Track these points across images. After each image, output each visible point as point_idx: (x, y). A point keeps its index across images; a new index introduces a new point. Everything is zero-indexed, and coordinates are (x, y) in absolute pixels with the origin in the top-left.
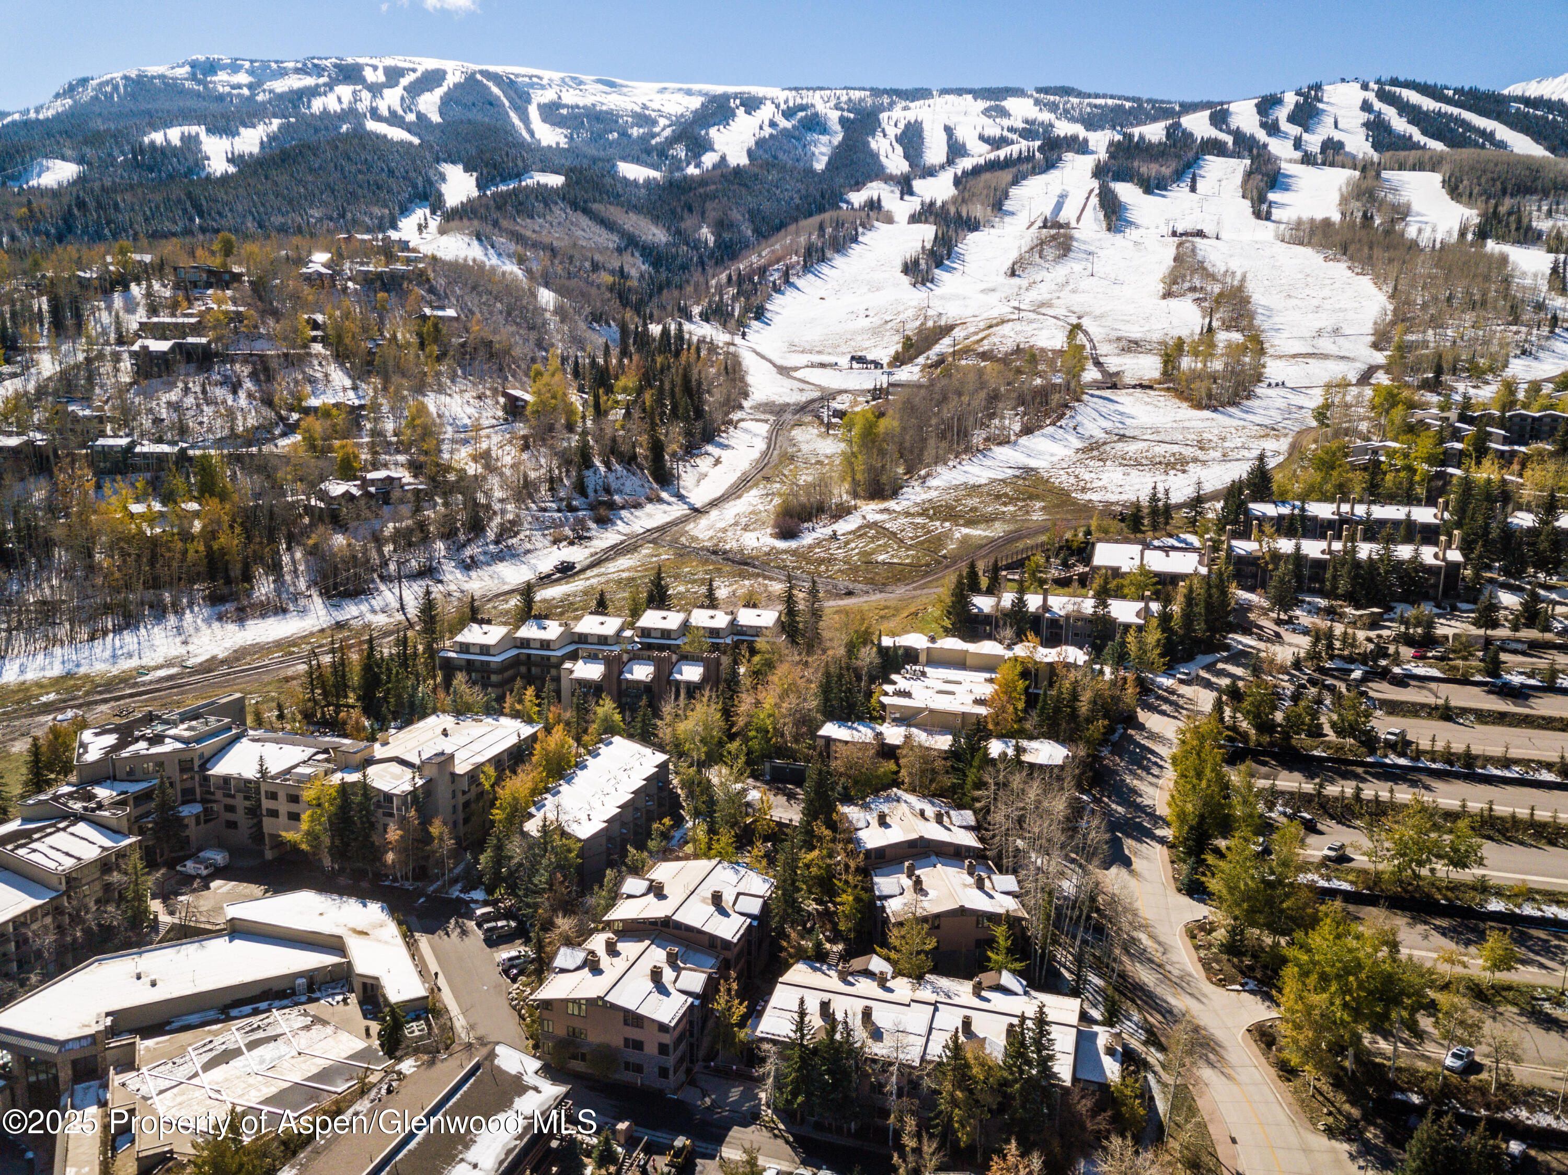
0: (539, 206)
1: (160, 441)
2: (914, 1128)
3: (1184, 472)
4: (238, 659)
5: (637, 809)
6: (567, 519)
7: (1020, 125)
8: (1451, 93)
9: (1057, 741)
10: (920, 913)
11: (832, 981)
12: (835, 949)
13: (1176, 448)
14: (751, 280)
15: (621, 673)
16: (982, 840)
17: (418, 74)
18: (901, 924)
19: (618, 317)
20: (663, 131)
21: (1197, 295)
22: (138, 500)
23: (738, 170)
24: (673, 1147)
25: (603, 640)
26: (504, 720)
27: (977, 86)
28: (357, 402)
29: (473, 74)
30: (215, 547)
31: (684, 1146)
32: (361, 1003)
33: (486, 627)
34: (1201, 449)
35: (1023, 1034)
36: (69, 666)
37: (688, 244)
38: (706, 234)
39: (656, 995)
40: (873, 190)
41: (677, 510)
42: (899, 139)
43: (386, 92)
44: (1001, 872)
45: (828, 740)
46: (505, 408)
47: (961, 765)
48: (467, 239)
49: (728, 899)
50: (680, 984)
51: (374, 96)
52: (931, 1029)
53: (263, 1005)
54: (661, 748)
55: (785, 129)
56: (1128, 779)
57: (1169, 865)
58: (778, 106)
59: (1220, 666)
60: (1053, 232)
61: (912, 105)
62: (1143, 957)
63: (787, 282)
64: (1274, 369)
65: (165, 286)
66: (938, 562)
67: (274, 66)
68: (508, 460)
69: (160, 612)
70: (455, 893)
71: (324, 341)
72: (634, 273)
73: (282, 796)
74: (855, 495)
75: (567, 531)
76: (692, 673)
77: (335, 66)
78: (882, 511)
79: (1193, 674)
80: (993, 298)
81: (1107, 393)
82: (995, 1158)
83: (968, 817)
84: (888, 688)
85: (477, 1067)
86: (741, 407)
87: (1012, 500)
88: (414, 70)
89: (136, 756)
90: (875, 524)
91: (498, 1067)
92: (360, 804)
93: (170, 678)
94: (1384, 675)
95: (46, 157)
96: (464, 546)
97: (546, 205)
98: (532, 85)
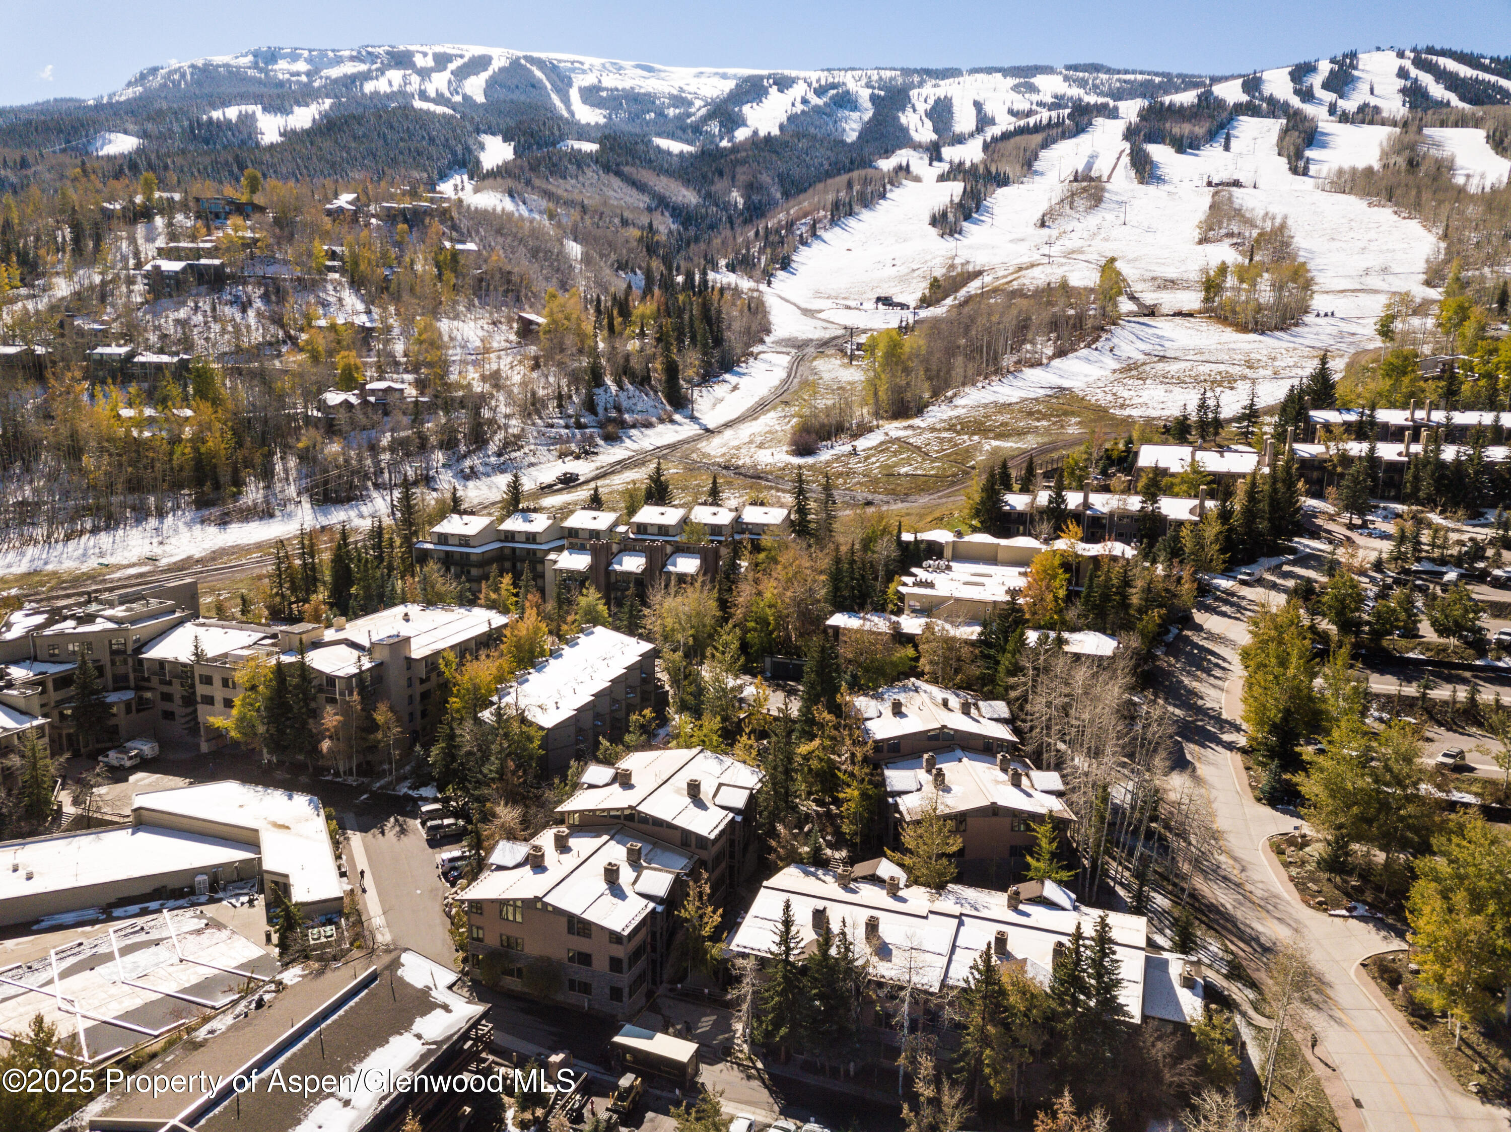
0: (572, 168)
1: (161, 351)
2: (931, 1072)
3: (1232, 388)
4: (214, 559)
5: (615, 701)
6: (574, 435)
7: (1049, 100)
8: (1487, 61)
9: (1103, 631)
10: (942, 810)
11: (830, 887)
12: (837, 855)
13: (1222, 367)
14: (778, 232)
15: (610, 564)
16: (1016, 731)
17: (466, 59)
18: (918, 823)
19: (644, 265)
20: (699, 110)
21: (1235, 240)
22: (130, 405)
23: (768, 139)
24: (617, 1087)
25: (595, 534)
26: (477, 611)
27: (1006, 65)
28: (368, 325)
29: (518, 58)
30: (203, 450)
31: (631, 1087)
32: (268, 906)
33: (466, 518)
34: (1250, 367)
35: (1077, 952)
36: (39, 564)
37: (717, 205)
38: (737, 198)
39: (609, 898)
40: (902, 156)
41: (687, 430)
42: (929, 114)
43: (435, 76)
44: (1039, 767)
45: (836, 629)
46: (518, 334)
47: (992, 652)
48: (499, 196)
49: (707, 791)
50: (641, 887)
51: (423, 80)
52: (954, 947)
53: (154, 905)
54: (648, 638)
55: (817, 106)
56: (1186, 681)
57: (1244, 773)
58: (810, 85)
59: (1286, 568)
60: (1085, 184)
61: (942, 83)
62: (1216, 874)
63: (814, 235)
64: (1319, 302)
65: (188, 217)
66: (966, 473)
67: (331, 54)
68: (517, 379)
69: (141, 514)
70: (403, 789)
71: (342, 271)
72: (663, 229)
73: (217, 682)
74: (877, 415)
75: (574, 447)
76: (687, 565)
77: (388, 53)
78: (906, 428)
79: (1257, 576)
80: (1022, 248)
81: (1145, 320)
82: (1041, 1116)
83: (1001, 708)
84: (908, 580)
85: (373, 978)
86: (762, 341)
87: (1045, 417)
88: (462, 56)
89: (61, 635)
90: (898, 439)
91: (401, 979)
92: (296, 687)
93: (141, 575)
94: (1482, 577)
95: (110, 131)
96: (465, 457)
97: (579, 166)
98: (573, 70)
